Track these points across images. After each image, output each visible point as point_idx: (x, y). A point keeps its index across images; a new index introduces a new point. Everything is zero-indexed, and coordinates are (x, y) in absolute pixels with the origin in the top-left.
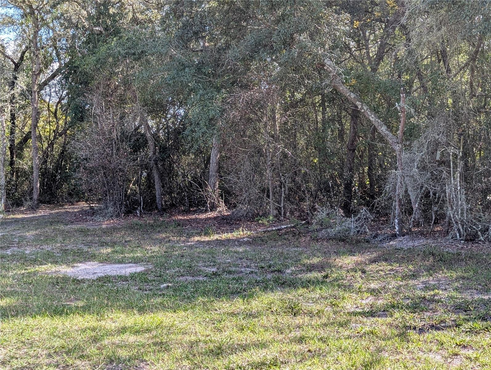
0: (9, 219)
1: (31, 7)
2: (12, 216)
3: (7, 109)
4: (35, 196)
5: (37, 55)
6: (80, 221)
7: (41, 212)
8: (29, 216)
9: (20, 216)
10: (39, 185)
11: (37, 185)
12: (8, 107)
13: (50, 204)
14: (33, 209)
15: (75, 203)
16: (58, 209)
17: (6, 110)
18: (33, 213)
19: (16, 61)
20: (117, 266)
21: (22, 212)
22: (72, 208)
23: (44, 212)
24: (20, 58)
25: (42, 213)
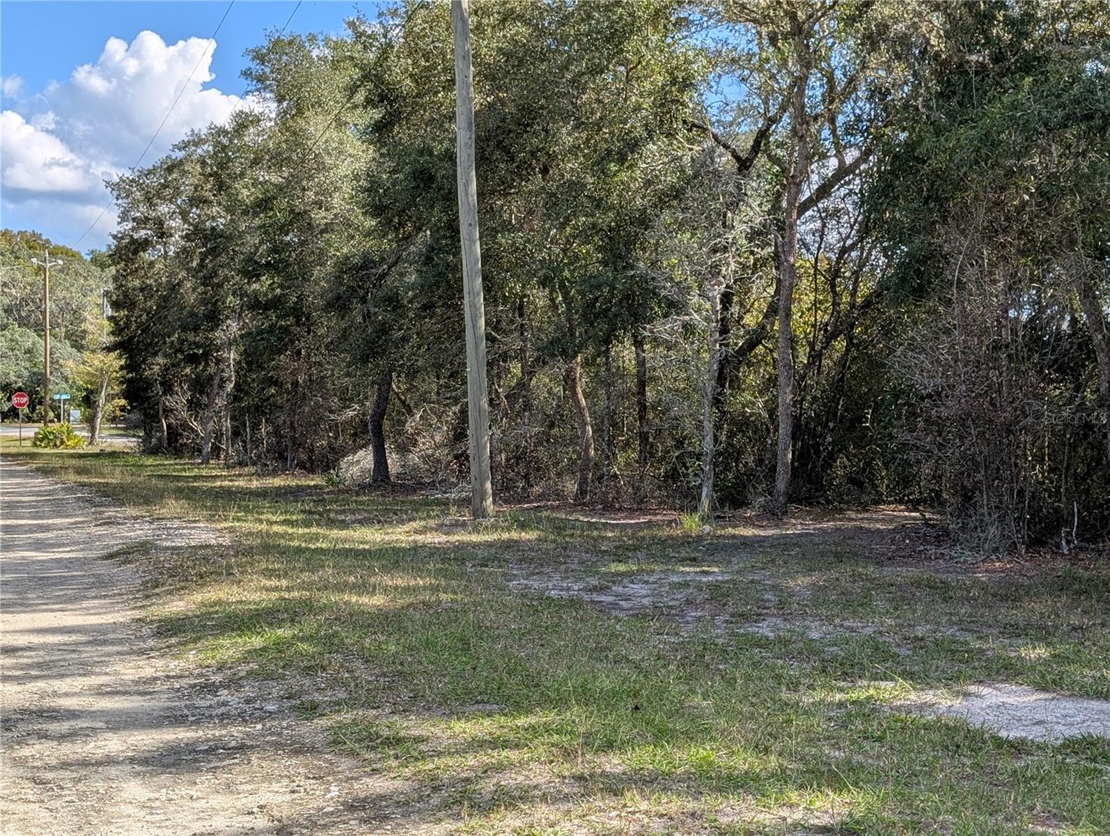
0: (724, 537)
1: (793, 17)
2: (730, 531)
3: (727, 270)
4: (781, 484)
5: (802, 136)
6: (910, 556)
7: (794, 525)
8: (770, 532)
9: (748, 532)
10: (790, 456)
11: (786, 455)
12: (728, 264)
13: (811, 504)
14: (774, 515)
15: (873, 508)
16: (834, 520)
17: (723, 272)
18: (777, 526)
19: (744, 155)
20: (1095, 704)
21: (749, 522)
22: (867, 519)
23: (801, 524)
24: (753, 147)
25: (799, 527)
